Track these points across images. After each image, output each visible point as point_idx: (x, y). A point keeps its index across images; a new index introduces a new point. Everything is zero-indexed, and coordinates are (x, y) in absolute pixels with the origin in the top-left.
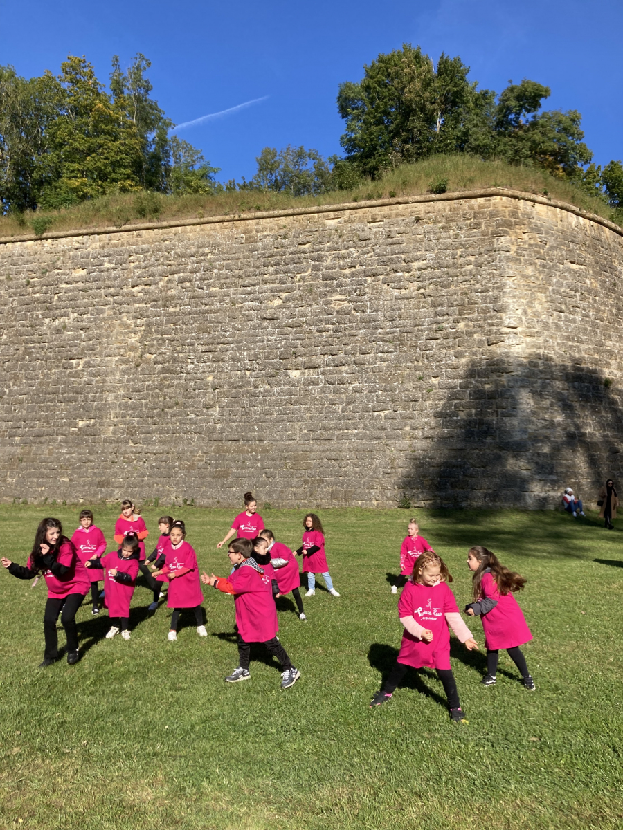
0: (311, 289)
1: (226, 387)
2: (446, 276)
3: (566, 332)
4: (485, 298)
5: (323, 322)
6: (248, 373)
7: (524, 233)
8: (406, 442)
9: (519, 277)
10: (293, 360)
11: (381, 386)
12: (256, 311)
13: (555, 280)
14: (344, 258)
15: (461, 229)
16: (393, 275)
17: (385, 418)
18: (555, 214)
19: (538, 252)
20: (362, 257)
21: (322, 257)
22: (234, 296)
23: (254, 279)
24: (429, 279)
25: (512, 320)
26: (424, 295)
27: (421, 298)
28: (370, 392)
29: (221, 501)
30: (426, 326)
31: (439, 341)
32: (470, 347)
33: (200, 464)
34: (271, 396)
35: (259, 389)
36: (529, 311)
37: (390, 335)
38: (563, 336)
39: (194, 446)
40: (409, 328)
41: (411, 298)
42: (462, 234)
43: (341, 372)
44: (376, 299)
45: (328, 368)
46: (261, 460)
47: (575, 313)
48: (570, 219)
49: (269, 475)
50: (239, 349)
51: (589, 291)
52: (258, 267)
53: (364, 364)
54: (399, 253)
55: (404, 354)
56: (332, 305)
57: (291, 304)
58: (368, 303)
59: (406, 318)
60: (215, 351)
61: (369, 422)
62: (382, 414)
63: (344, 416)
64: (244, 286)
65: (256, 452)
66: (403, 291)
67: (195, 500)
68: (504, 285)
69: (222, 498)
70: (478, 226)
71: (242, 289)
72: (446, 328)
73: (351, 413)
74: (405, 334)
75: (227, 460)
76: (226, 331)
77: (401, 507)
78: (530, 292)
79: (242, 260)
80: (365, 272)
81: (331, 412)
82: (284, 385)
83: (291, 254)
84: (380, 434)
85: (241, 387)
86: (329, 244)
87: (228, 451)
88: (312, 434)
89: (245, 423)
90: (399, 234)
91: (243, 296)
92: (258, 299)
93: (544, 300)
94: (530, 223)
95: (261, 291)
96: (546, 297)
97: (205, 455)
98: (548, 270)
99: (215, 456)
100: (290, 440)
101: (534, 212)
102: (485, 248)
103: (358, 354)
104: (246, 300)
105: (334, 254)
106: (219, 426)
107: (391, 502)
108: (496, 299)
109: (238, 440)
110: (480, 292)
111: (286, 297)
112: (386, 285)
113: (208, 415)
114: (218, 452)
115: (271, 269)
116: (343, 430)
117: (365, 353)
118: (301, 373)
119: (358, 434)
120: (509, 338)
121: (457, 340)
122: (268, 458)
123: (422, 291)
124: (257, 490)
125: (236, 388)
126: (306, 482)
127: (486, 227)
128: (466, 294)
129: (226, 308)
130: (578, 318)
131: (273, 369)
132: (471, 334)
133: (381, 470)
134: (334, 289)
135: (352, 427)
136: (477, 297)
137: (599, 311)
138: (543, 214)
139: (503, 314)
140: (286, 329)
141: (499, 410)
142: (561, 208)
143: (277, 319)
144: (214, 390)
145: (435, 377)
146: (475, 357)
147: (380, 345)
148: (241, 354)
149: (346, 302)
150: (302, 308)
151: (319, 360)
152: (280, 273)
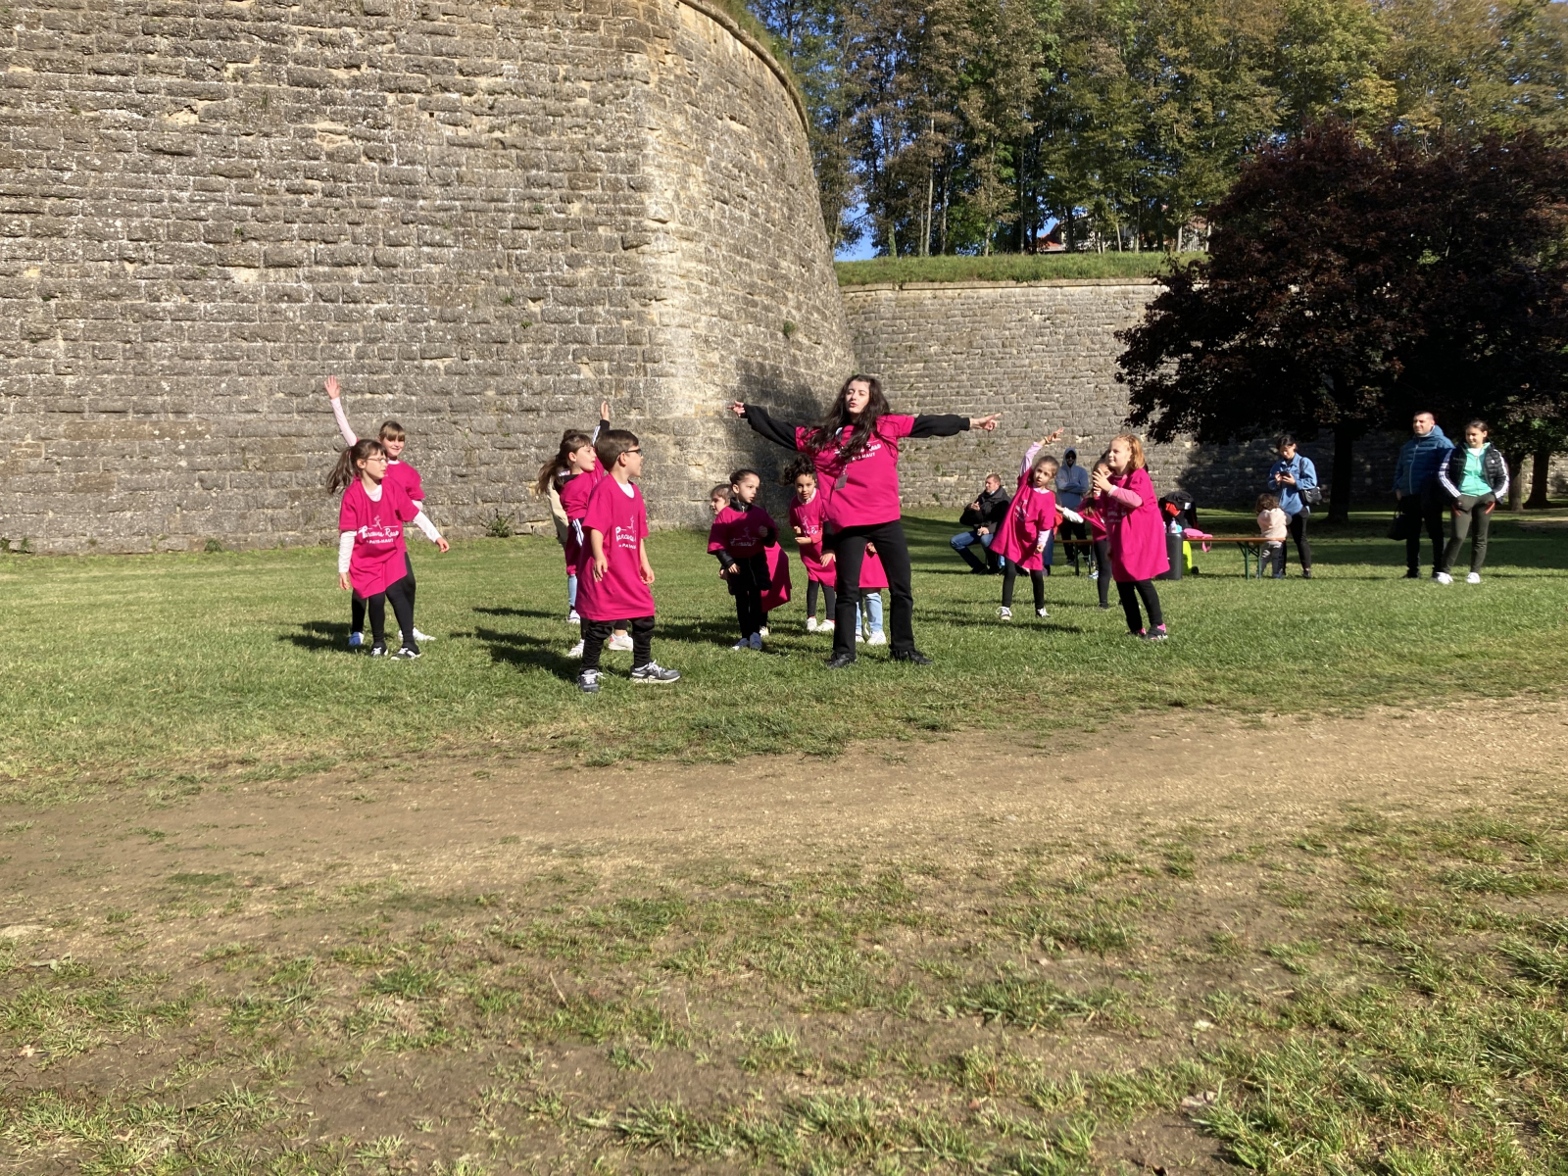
0: (265, 102)
1: (77, 296)
2: (541, 112)
3: (733, 238)
4: (613, 164)
5: (301, 174)
6: (129, 267)
7: (667, 53)
8: (490, 419)
9: (664, 132)
10: (235, 247)
11: (435, 311)
12: (134, 133)
13: (712, 146)
14: (331, 43)
15: (563, 26)
16: (438, 95)
17: (447, 373)
18: (706, 28)
19: (688, 92)
20: (372, 50)
21: (284, 35)
22: (73, 92)
23: (125, 60)
24: (510, 114)
25: (659, 208)
26: (502, 143)
27: (496, 148)
28: (413, 321)
29: (100, 539)
30: (512, 203)
31: (537, 233)
32: (592, 249)
33: (35, 463)
34: (194, 320)
35: (163, 304)
36: (682, 195)
37: (442, 214)
38: (728, 245)
39: (9, 423)
40: (479, 204)
41: (480, 146)
42: (566, 35)
43: (348, 279)
44: (408, 138)
45: (321, 269)
46: (188, 453)
47: (740, 206)
48: (727, 41)
49: (209, 483)
50: (100, 212)
51: (756, 171)
52: (130, 34)
53: (395, 266)
54: (448, 54)
55: (473, 252)
56: (317, 141)
57: (221, 125)
58: (394, 146)
59: (471, 183)
60: (38, 213)
61: (415, 379)
62: (441, 364)
63: (363, 367)
64: (99, 73)
65: (174, 437)
66: (462, 131)
67: (31, 541)
68: (643, 144)
69: (101, 535)
70: (593, 26)
71: (94, 77)
72: (548, 211)
73: (376, 361)
74: (473, 214)
75: (103, 455)
76: (61, 170)
77: (493, 535)
78: (680, 161)
79: (87, 11)
80: (381, 80)
81: (334, 358)
82: (222, 298)
83: (208, 16)
84: (440, 402)
85: (116, 297)
86: (295, 9)
87: (103, 435)
88: (295, 401)
89: (136, 374)
90: (445, 14)
91: (99, 94)
92: (136, 106)
93: (701, 179)
94: (675, 37)
95: (143, 88)
96: (704, 173)
97: (42, 444)
98: (703, 127)
99: (72, 446)
100: (248, 412)
101: (679, 18)
102: (608, 70)
103: (381, 245)
104: (108, 106)
105: (309, 33)
106: (69, 381)
107: (471, 527)
108: (632, 167)
109: (122, 412)
110: (604, 151)
111: (207, 110)
112: (426, 116)
113: (37, 356)
114: (78, 436)
115: (163, 43)
116: (363, 393)
117: (395, 244)
118: (261, 275)
119: (394, 401)
120: (657, 239)
121: (569, 234)
122: (203, 450)
123: (497, 134)
124: (184, 516)
125: (104, 298)
126: (295, 496)
127: (608, 30)
128: (582, 152)
129: (56, 118)
130: (746, 216)
131: (193, 261)
132: (593, 226)
133: (448, 469)
134: (316, 107)
135: (381, 388)
136: (599, 159)
137: (768, 208)
138: (691, 23)
139: (645, 196)
140: (213, 178)
141: (648, 365)
142: (715, 18)
143: (190, 154)
144: (45, 299)
145: (534, 300)
146: (601, 268)
147: (425, 231)
148: (109, 226)
149: (345, 137)
150: (250, 139)
151: (299, 252)
152: (185, 54)
